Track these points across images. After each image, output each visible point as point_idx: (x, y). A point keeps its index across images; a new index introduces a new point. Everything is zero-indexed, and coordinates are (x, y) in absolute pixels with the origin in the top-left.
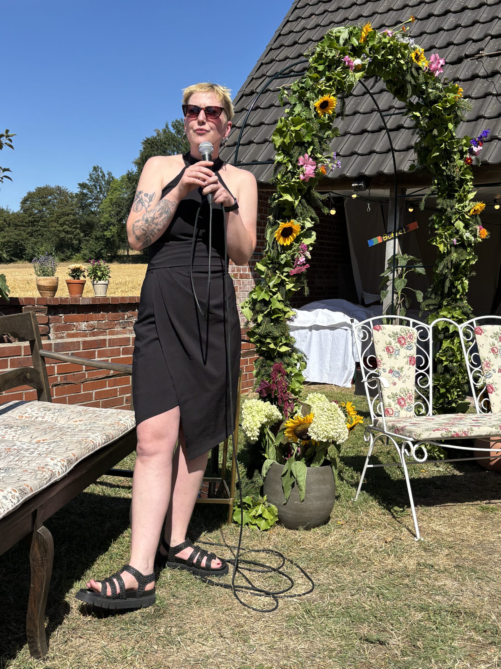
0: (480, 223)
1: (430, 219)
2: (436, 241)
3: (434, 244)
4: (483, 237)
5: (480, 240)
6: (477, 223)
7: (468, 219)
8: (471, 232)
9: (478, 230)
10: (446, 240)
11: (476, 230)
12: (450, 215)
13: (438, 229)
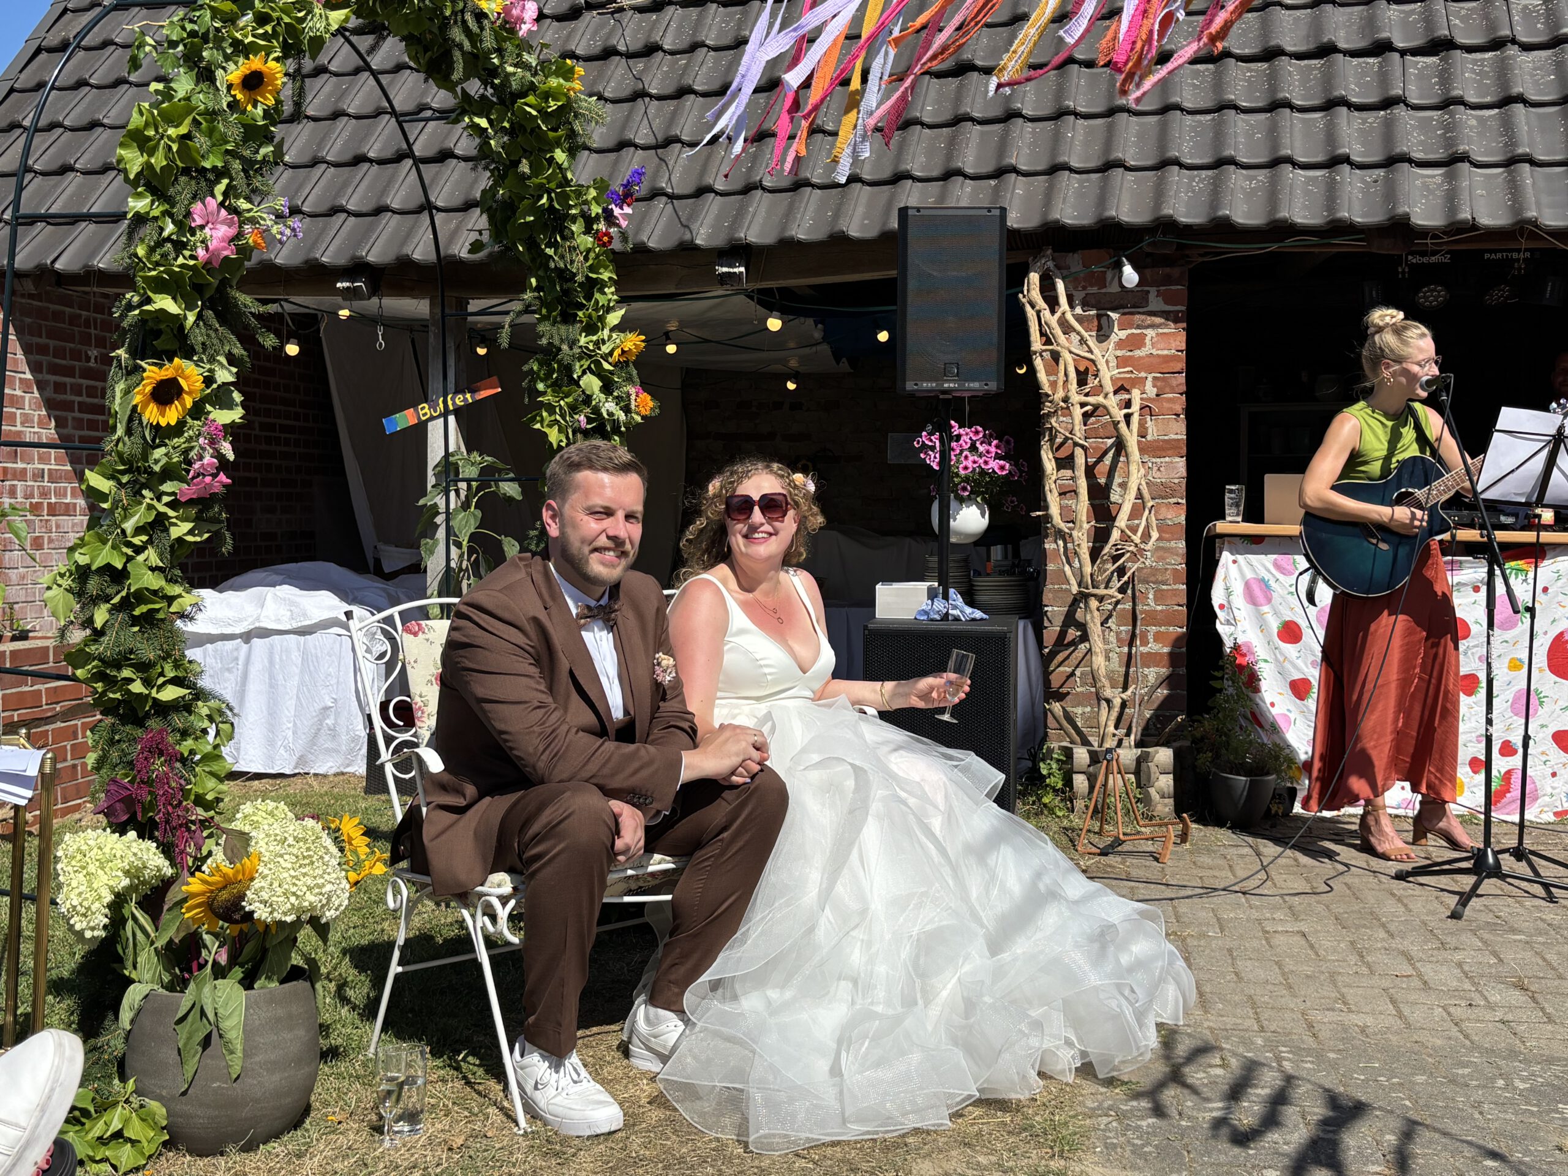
0: (637, 379)
1: (525, 368)
2: (542, 421)
3: (538, 426)
4: (643, 412)
5: (638, 419)
6: (629, 380)
7: (611, 373)
8: (618, 399)
9: (633, 397)
10: (563, 417)
11: (629, 395)
12: (567, 360)
13: (544, 393)
